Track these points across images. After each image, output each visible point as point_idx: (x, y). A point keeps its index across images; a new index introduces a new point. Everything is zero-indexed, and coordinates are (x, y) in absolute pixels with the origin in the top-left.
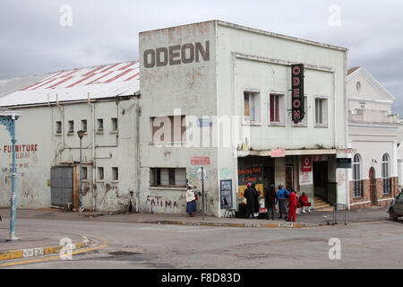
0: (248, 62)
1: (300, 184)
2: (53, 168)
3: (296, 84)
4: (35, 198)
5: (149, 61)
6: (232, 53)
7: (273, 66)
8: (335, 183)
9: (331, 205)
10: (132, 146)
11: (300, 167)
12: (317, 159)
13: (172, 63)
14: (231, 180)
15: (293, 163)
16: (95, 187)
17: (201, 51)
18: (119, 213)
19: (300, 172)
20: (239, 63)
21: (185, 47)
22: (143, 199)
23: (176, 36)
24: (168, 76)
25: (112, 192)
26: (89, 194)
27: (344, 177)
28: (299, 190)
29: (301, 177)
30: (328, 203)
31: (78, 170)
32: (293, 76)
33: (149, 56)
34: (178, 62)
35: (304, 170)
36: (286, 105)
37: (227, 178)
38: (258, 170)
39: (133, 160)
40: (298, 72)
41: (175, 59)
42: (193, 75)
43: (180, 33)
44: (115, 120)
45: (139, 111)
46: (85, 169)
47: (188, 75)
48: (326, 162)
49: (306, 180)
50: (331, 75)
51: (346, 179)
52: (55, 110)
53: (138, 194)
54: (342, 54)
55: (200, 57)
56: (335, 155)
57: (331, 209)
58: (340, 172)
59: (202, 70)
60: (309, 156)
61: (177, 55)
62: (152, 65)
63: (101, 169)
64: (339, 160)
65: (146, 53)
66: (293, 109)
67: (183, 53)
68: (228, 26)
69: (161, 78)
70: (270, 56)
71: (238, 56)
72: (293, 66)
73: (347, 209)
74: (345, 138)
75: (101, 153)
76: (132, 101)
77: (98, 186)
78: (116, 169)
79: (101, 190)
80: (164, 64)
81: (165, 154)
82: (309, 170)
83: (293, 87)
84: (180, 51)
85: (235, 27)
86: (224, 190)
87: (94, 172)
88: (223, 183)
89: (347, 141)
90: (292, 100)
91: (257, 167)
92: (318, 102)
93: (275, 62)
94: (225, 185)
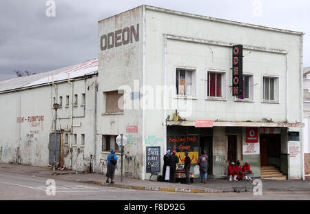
0: (181, 43)
1: (244, 154)
2: (51, 135)
3: (236, 63)
4: (42, 157)
5: (104, 46)
6: (164, 35)
7: (211, 47)
8: (287, 155)
9: (284, 174)
10: (93, 116)
11: (244, 138)
12: (268, 132)
13: (117, 45)
14: (159, 147)
15: (235, 135)
16: (72, 150)
17: (133, 33)
18: (83, 172)
19: (244, 142)
20: (170, 43)
21: (124, 30)
22: (98, 162)
23: (119, 22)
24: (114, 56)
25: (81, 155)
26: (69, 156)
27: (299, 150)
28: (242, 159)
29: (245, 148)
30: (281, 172)
31: (63, 136)
32: (234, 56)
33: (104, 40)
34: (120, 44)
35: (248, 141)
36: (227, 82)
37: (154, 145)
38: (193, 139)
39: (92, 128)
40: (238, 52)
41: (119, 41)
42: (130, 54)
43: (121, 20)
44: (84, 95)
45: (97, 87)
46: (67, 135)
47: (126, 54)
48: (279, 136)
49: (251, 151)
50: (282, 57)
51: (301, 152)
52: (53, 88)
53: (95, 156)
54: (297, 37)
55: (134, 39)
56: (287, 128)
57: (284, 178)
58: (291, 144)
59: (135, 49)
60: (255, 129)
61: (119, 38)
62: (105, 48)
63: (76, 135)
64: (291, 134)
65: (102, 38)
66: (234, 85)
67: (123, 36)
68: (158, 10)
69: (110, 59)
70: (210, 39)
71: (169, 37)
72: (233, 47)
73: (302, 179)
74: (300, 114)
75: (76, 122)
76: (94, 79)
77: (74, 149)
78: (83, 135)
79: (75, 152)
80: (112, 46)
81: (111, 123)
82: (256, 141)
83: (234, 66)
84: (121, 34)
85: (167, 12)
86: (151, 156)
87: (71, 138)
88: (149, 149)
89: (302, 116)
90: (233, 77)
91: (190, 137)
92: (269, 81)
93: (214, 43)
94: (152, 151)
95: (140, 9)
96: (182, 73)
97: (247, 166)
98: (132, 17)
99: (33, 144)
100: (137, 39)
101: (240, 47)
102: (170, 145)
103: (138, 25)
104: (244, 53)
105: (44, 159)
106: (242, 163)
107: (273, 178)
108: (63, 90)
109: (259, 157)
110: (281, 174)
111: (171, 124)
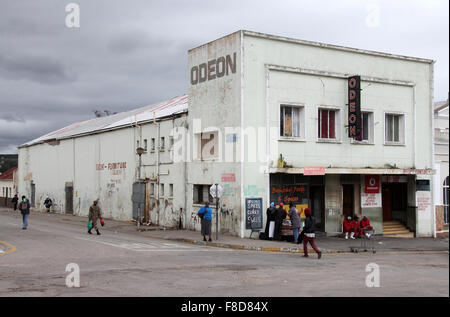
0: (288, 75)
1: (362, 206)
2: (135, 184)
3: (352, 98)
4: (125, 210)
5: (194, 79)
6: (265, 65)
7: (322, 79)
8: (415, 208)
9: (411, 231)
11: (363, 188)
12: (391, 181)
13: (211, 78)
14: (261, 199)
15: (351, 185)
16: (158, 203)
17: (229, 64)
18: (172, 229)
19: (362, 193)
20: (273, 75)
21: (219, 60)
22: (189, 216)
23: (213, 51)
24: (206, 91)
25: (169, 207)
26: (155, 209)
27: (430, 201)
28: (360, 212)
29: (364, 199)
30: (407, 228)
31: (149, 186)
32: (350, 89)
33: (195, 72)
34: (214, 77)
35: (367, 192)
36: (342, 121)
37: (256, 197)
38: (302, 190)
39: (182, 176)
40: (354, 84)
41: (212, 73)
42: (225, 88)
43: (219, 48)
44: (171, 138)
45: (187, 127)
46: (153, 184)
47: (221, 88)
48: (405, 185)
49: (371, 203)
50: (409, 90)
51: (432, 205)
52: (137, 130)
53: (185, 210)
54: (427, 66)
55: (230, 70)
56: (414, 176)
57: (411, 235)
58: (419, 195)
59: (231, 83)
60: (376, 177)
61: (213, 70)
62: (196, 82)
63: (163, 185)
64: (419, 182)
65: (192, 70)
66: (350, 125)
67: (218, 67)
68: (259, 36)
69: (202, 94)
71: (272, 67)
72: (349, 79)
73: (433, 237)
74: (431, 159)
75: (164, 170)
76: (183, 119)
77: (161, 201)
78: (171, 185)
79: (162, 205)
80: (204, 80)
81: (204, 170)
82: (377, 192)
83: (350, 101)
84: (215, 65)
85: (269, 38)
86: (251, 209)
87: (157, 189)
88: (249, 202)
89: (434, 161)
90: (349, 115)
91: (299, 186)
92: (393, 119)
93: (326, 74)
94: (253, 204)
95: (237, 35)
96: (287, 110)
97: (365, 221)
98: (228, 45)
99: (115, 195)
100: (234, 71)
101: (357, 79)
102: (273, 196)
103: (235, 54)
104: (363, 85)
105: (127, 212)
106: (360, 217)
107: (397, 236)
108: (148, 133)
109: (381, 210)
110: (407, 231)
111: (274, 171)
